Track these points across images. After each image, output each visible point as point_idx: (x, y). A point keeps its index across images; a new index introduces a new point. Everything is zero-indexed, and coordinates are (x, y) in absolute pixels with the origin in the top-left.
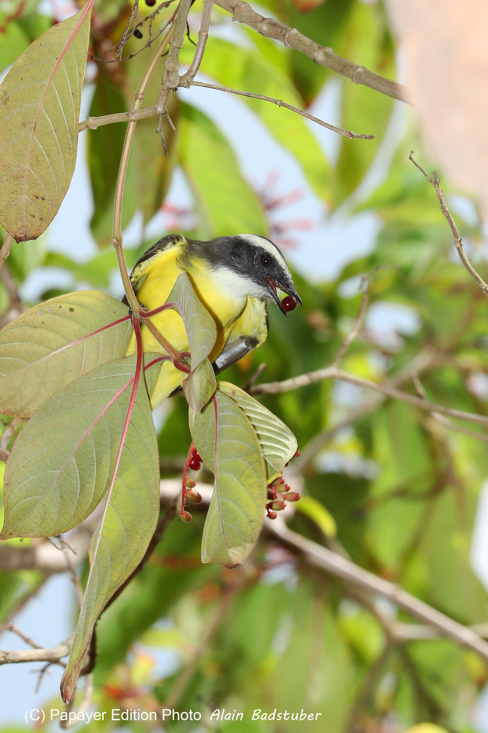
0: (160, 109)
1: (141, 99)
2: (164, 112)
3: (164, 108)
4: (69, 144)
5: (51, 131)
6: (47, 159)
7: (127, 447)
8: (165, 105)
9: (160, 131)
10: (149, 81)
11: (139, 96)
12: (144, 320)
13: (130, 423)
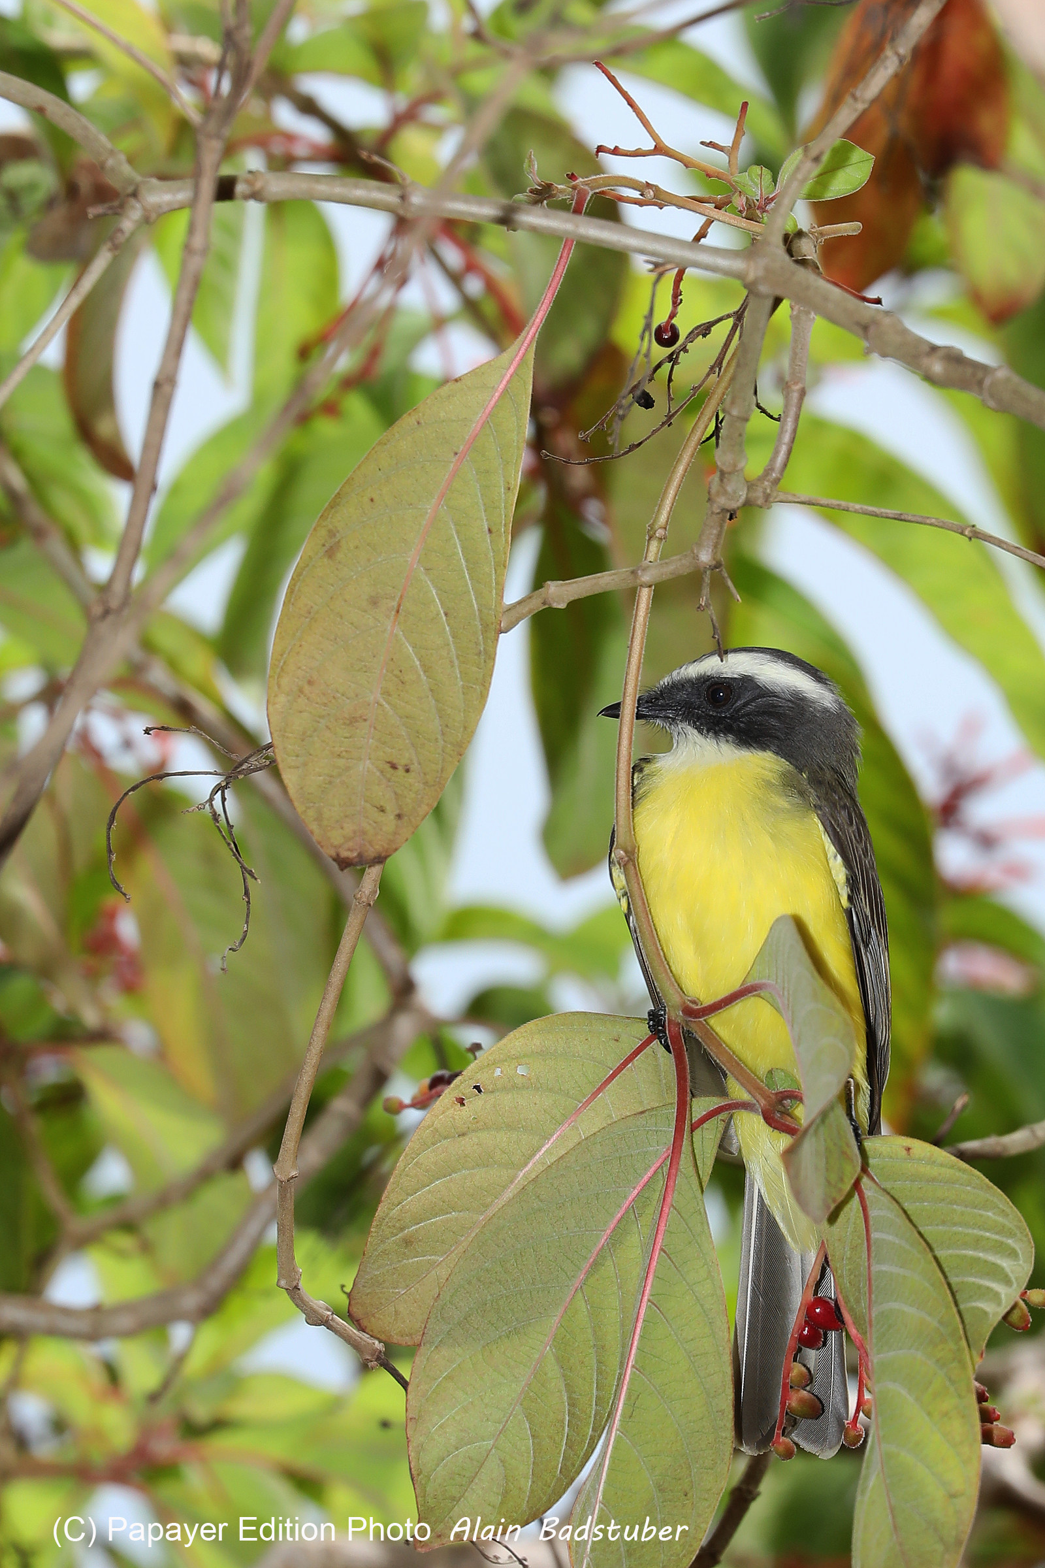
0: (705, 557)
1: (661, 539)
2: (714, 563)
3: (714, 553)
4: (477, 644)
5: (438, 615)
6: (424, 678)
7: (656, 1306)
8: (715, 546)
9: (707, 605)
10: (677, 498)
11: (657, 532)
12: (693, 1025)
13: (662, 1253)
